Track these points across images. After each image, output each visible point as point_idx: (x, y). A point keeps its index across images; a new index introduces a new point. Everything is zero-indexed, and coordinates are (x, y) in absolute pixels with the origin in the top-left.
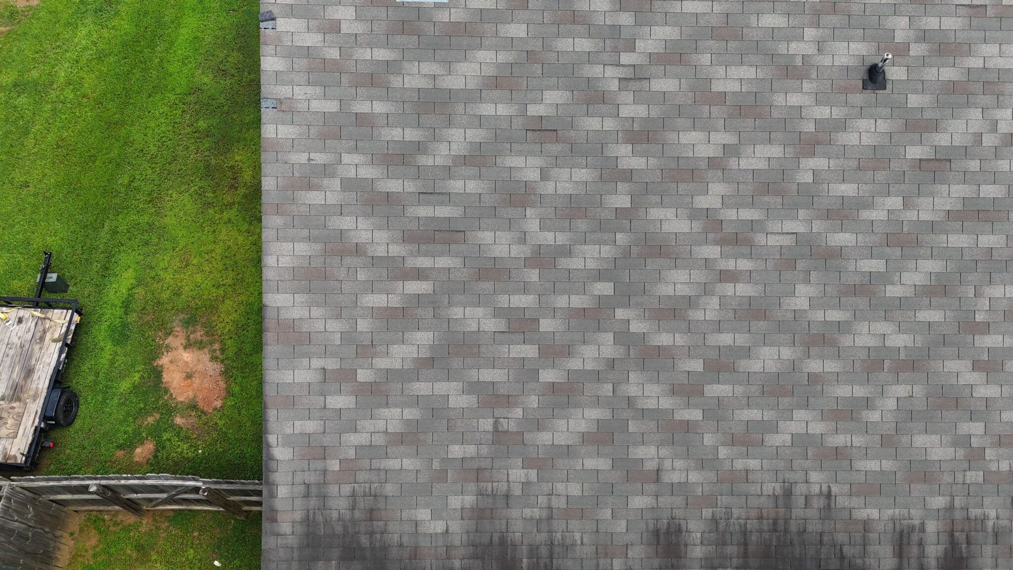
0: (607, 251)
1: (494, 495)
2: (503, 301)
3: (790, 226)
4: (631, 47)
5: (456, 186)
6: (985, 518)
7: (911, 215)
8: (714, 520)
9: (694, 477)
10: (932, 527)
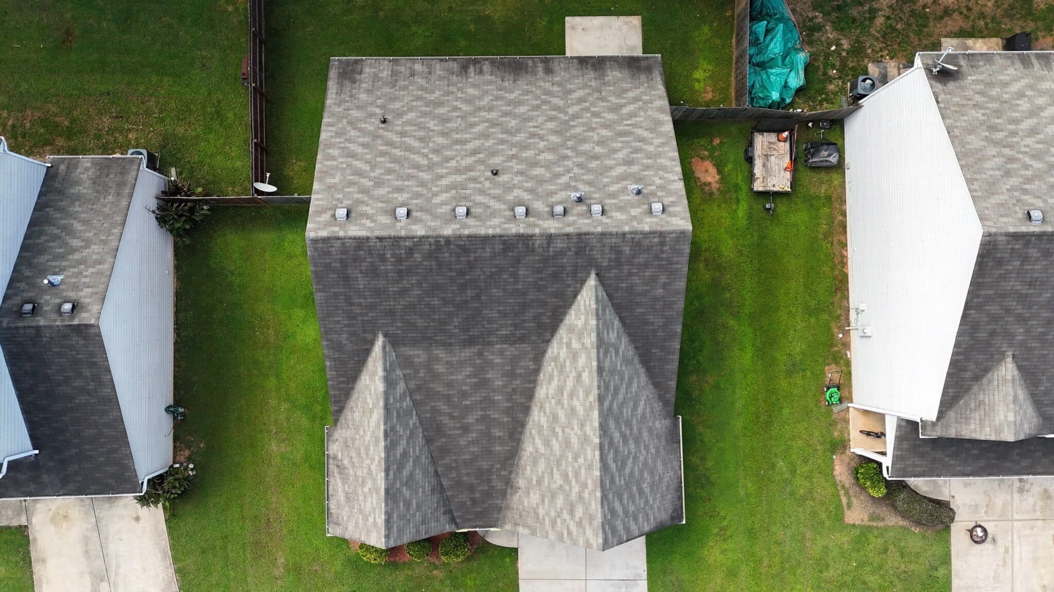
0: (572, 132)
1: (599, 79)
2: (602, 120)
3: (518, 138)
4: (570, 178)
5: (619, 145)
6: (457, 76)
7: (482, 141)
8: (536, 75)
9: (542, 84)
10: (472, 75)
